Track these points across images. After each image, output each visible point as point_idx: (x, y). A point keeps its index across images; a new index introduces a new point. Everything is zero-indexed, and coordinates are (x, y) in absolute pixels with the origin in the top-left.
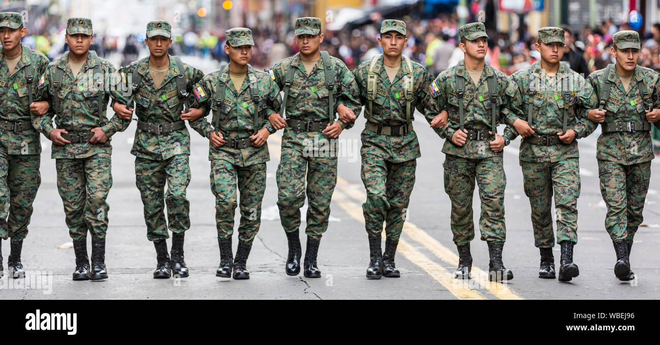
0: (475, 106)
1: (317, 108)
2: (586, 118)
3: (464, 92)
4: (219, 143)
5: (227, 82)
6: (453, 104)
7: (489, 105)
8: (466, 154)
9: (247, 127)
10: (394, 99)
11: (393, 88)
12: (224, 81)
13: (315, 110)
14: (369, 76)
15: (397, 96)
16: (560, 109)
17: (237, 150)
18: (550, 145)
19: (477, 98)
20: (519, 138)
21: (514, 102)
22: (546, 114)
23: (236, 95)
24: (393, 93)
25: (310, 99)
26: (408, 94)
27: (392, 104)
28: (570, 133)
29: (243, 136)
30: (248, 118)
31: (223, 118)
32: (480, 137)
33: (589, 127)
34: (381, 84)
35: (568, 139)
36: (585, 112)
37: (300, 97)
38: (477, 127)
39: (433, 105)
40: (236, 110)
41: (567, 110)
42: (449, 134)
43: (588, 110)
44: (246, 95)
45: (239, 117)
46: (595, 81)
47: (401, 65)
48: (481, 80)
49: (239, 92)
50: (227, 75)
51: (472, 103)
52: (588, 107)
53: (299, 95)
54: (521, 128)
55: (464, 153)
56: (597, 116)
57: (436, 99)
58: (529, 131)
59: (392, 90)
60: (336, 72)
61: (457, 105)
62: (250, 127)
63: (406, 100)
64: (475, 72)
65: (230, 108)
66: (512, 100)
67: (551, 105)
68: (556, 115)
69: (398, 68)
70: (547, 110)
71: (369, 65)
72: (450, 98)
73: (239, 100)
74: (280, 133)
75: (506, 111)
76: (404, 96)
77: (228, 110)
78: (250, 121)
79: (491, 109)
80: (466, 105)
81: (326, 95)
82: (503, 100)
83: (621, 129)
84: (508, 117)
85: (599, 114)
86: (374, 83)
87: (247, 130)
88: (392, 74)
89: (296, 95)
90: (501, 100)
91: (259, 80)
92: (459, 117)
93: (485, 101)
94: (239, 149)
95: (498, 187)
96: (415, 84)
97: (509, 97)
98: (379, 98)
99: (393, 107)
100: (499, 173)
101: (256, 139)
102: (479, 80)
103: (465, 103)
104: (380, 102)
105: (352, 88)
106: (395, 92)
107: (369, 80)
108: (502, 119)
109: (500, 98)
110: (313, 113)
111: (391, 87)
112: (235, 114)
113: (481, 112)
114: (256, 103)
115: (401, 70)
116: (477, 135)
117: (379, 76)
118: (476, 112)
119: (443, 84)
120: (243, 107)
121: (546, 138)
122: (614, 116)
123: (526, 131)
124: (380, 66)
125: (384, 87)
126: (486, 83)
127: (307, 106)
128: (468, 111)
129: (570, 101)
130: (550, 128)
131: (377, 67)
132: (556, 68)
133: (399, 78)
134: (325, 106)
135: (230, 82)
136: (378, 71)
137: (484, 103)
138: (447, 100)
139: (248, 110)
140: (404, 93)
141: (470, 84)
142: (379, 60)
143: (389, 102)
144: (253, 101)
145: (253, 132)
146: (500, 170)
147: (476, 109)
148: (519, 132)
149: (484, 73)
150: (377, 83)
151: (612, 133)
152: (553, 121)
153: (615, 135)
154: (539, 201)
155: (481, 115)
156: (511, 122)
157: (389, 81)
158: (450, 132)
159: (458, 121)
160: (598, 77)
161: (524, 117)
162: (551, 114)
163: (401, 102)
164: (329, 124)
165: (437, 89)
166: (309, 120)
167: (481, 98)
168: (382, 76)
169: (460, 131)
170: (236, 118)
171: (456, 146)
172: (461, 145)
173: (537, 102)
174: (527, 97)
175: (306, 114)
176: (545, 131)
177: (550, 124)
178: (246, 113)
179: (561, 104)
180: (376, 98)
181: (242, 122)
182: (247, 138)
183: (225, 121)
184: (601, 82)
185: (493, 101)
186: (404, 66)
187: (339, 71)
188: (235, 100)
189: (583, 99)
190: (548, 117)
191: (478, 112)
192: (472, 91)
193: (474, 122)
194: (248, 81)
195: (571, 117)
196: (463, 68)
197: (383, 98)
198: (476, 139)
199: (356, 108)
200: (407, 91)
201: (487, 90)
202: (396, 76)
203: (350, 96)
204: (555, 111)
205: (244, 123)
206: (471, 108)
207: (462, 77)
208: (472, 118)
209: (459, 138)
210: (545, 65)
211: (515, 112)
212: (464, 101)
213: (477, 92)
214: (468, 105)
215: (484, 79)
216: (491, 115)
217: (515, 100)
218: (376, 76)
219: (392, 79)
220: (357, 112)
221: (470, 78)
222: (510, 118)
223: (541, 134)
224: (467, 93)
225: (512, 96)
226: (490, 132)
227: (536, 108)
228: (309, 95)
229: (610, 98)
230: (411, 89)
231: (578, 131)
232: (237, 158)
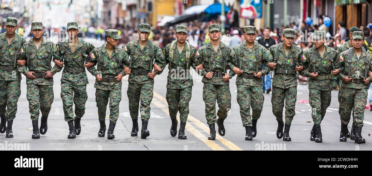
0: (216, 61)
1: (145, 65)
2: (267, 66)
3: (211, 55)
4: (100, 80)
5: (105, 53)
6: (206, 61)
7: (222, 61)
8: (213, 82)
9: (113, 73)
10: (181, 61)
11: (181, 56)
12: (104, 52)
13: (143, 66)
14: (170, 50)
15: (182, 60)
16: (255, 63)
17: (108, 83)
18: (250, 79)
19: (216, 58)
20: (236, 75)
21: (233, 59)
22: (249, 65)
23: (109, 59)
24: (181, 59)
25: (142, 61)
26: (187, 59)
27: (180, 63)
28: (259, 73)
29: (111, 77)
30: (114, 69)
31: (103, 69)
32: (219, 75)
33: (268, 70)
34: (175, 54)
35: (259, 76)
36: (267, 63)
37: (137, 60)
38: (218, 71)
39: (197, 62)
40: (109, 66)
41: (258, 63)
42: (204, 74)
43: (268, 63)
44: (113, 59)
45: (110, 69)
46: (273, 50)
47: (185, 46)
48: (218, 49)
49: (110, 58)
50: (105, 49)
51: (215, 60)
52: (268, 61)
53: (137, 59)
54: (236, 71)
55: (212, 82)
56: (272, 66)
57: (198, 59)
58: (240, 72)
59: (180, 57)
60: (154, 49)
61: (208, 61)
62: (115, 73)
63: (187, 62)
64: (215, 46)
65: (106, 65)
66: (232, 58)
67: (251, 61)
68: (253, 65)
69: (183, 47)
70: (249, 63)
71: (170, 45)
72: (205, 58)
73: (110, 61)
74: (128, 76)
75: (230, 64)
76: (186, 60)
77: (105, 65)
78: (115, 70)
79: (223, 62)
80: (212, 61)
81: (149, 60)
82: (229, 58)
83: (282, 72)
84: (230, 66)
85: (273, 65)
86: (172, 54)
87: (113, 75)
88: (180, 50)
89: (136, 59)
90: (228, 58)
91: (119, 52)
92: (209, 66)
93: (220, 59)
94: (109, 82)
95: (228, 101)
96: (190, 55)
97: (231, 57)
98: (174, 61)
99: (180, 65)
100: (228, 94)
101: (117, 78)
102: (217, 49)
103: (211, 60)
104: (175, 62)
105: (160, 57)
106: (181, 58)
107: (170, 52)
108: (228, 67)
109: (227, 57)
110: (142, 67)
111: (180, 56)
112: (108, 67)
113: (219, 64)
114: (118, 62)
115: (185, 48)
116: (218, 74)
117: (175, 50)
118: (217, 64)
119: (201, 52)
120: (112, 64)
121: (249, 75)
122: (280, 66)
123: (239, 72)
124: (175, 46)
125: (177, 56)
126: (220, 51)
127: (140, 64)
128: (213, 64)
129: (259, 59)
130: (251, 71)
131: (174, 47)
132: (253, 44)
133: (184, 52)
134: (148, 65)
135: (106, 53)
136: (174, 48)
137: (220, 60)
138: (203, 59)
139: (114, 66)
140: (185, 58)
141: (213, 51)
142: (175, 43)
143: (179, 62)
144: (116, 62)
145: (116, 75)
146: (228, 93)
147: (217, 62)
148: (236, 73)
149: (220, 46)
150: (174, 54)
151: (279, 74)
152: (252, 68)
153: (280, 75)
154: (244, 102)
155: (219, 65)
156: (232, 69)
157: (179, 53)
158: (205, 73)
159: (209, 68)
160: (275, 48)
161: (237, 66)
162: (251, 65)
163: (184, 63)
164: (150, 73)
165: (199, 54)
166: (140, 70)
167: (218, 58)
168: (176, 51)
169: (209, 72)
170: (108, 69)
171: (208, 79)
172: (210, 78)
173: (244, 59)
174: (240, 57)
175: (139, 67)
176: (249, 73)
177: (251, 69)
178: (113, 67)
179: (255, 60)
180: (173, 60)
181: (111, 71)
182: (113, 77)
183: (103, 70)
184: (276, 50)
185: (224, 59)
186: (186, 46)
187: (155, 49)
188: (108, 61)
189: (265, 58)
190: (250, 66)
191: (218, 64)
192: (214, 55)
193: (216, 68)
194: (115, 52)
195: (260, 66)
196: (210, 44)
197: (176, 61)
198: (217, 76)
199: (162, 65)
200: (187, 58)
201: (221, 54)
202: (182, 51)
203: (160, 60)
204: (253, 64)
205: (112, 72)
206: (214, 62)
207: (210, 48)
208: (215, 67)
209: (209, 75)
210: (248, 43)
211: (234, 64)
212: (211, 59)
213: (216, 55)
214: (213, 61)
215: (220, 49)
216: (223, 65)
217: (234, 59)
218: (173, 51)
219: (180, 52)
220: (163, 67)
221: (213, 49)
222: (231, 67)
223: (247, 73)
224: (212, 55)
225: (233, 56)
226: (223, 73)
227: (244, 62)
228: (141, 59)
229: (279, 58)
230: (189, 57)
231: (263, 72)
232: (108, 87)
